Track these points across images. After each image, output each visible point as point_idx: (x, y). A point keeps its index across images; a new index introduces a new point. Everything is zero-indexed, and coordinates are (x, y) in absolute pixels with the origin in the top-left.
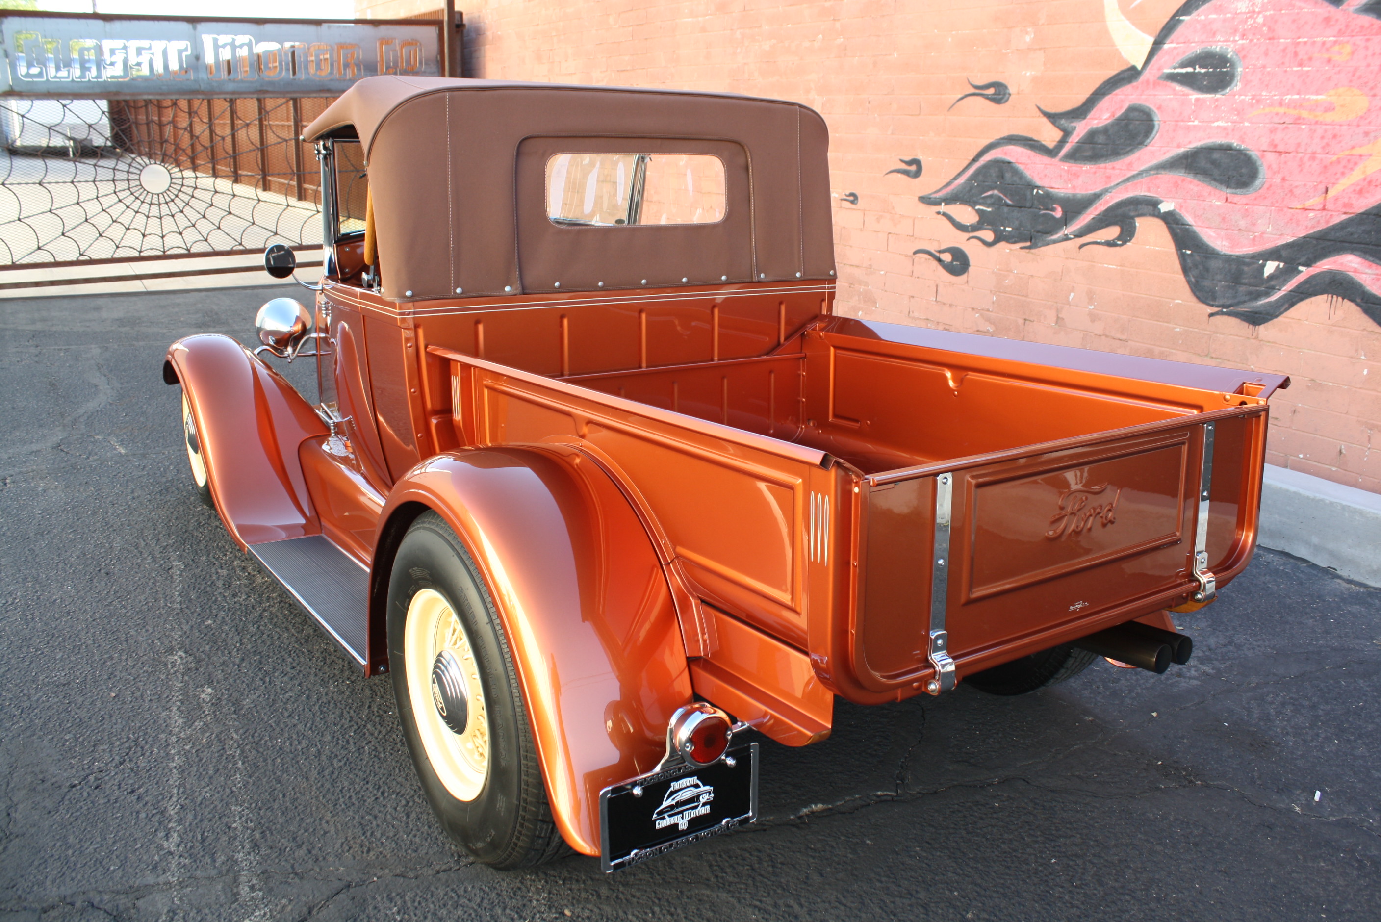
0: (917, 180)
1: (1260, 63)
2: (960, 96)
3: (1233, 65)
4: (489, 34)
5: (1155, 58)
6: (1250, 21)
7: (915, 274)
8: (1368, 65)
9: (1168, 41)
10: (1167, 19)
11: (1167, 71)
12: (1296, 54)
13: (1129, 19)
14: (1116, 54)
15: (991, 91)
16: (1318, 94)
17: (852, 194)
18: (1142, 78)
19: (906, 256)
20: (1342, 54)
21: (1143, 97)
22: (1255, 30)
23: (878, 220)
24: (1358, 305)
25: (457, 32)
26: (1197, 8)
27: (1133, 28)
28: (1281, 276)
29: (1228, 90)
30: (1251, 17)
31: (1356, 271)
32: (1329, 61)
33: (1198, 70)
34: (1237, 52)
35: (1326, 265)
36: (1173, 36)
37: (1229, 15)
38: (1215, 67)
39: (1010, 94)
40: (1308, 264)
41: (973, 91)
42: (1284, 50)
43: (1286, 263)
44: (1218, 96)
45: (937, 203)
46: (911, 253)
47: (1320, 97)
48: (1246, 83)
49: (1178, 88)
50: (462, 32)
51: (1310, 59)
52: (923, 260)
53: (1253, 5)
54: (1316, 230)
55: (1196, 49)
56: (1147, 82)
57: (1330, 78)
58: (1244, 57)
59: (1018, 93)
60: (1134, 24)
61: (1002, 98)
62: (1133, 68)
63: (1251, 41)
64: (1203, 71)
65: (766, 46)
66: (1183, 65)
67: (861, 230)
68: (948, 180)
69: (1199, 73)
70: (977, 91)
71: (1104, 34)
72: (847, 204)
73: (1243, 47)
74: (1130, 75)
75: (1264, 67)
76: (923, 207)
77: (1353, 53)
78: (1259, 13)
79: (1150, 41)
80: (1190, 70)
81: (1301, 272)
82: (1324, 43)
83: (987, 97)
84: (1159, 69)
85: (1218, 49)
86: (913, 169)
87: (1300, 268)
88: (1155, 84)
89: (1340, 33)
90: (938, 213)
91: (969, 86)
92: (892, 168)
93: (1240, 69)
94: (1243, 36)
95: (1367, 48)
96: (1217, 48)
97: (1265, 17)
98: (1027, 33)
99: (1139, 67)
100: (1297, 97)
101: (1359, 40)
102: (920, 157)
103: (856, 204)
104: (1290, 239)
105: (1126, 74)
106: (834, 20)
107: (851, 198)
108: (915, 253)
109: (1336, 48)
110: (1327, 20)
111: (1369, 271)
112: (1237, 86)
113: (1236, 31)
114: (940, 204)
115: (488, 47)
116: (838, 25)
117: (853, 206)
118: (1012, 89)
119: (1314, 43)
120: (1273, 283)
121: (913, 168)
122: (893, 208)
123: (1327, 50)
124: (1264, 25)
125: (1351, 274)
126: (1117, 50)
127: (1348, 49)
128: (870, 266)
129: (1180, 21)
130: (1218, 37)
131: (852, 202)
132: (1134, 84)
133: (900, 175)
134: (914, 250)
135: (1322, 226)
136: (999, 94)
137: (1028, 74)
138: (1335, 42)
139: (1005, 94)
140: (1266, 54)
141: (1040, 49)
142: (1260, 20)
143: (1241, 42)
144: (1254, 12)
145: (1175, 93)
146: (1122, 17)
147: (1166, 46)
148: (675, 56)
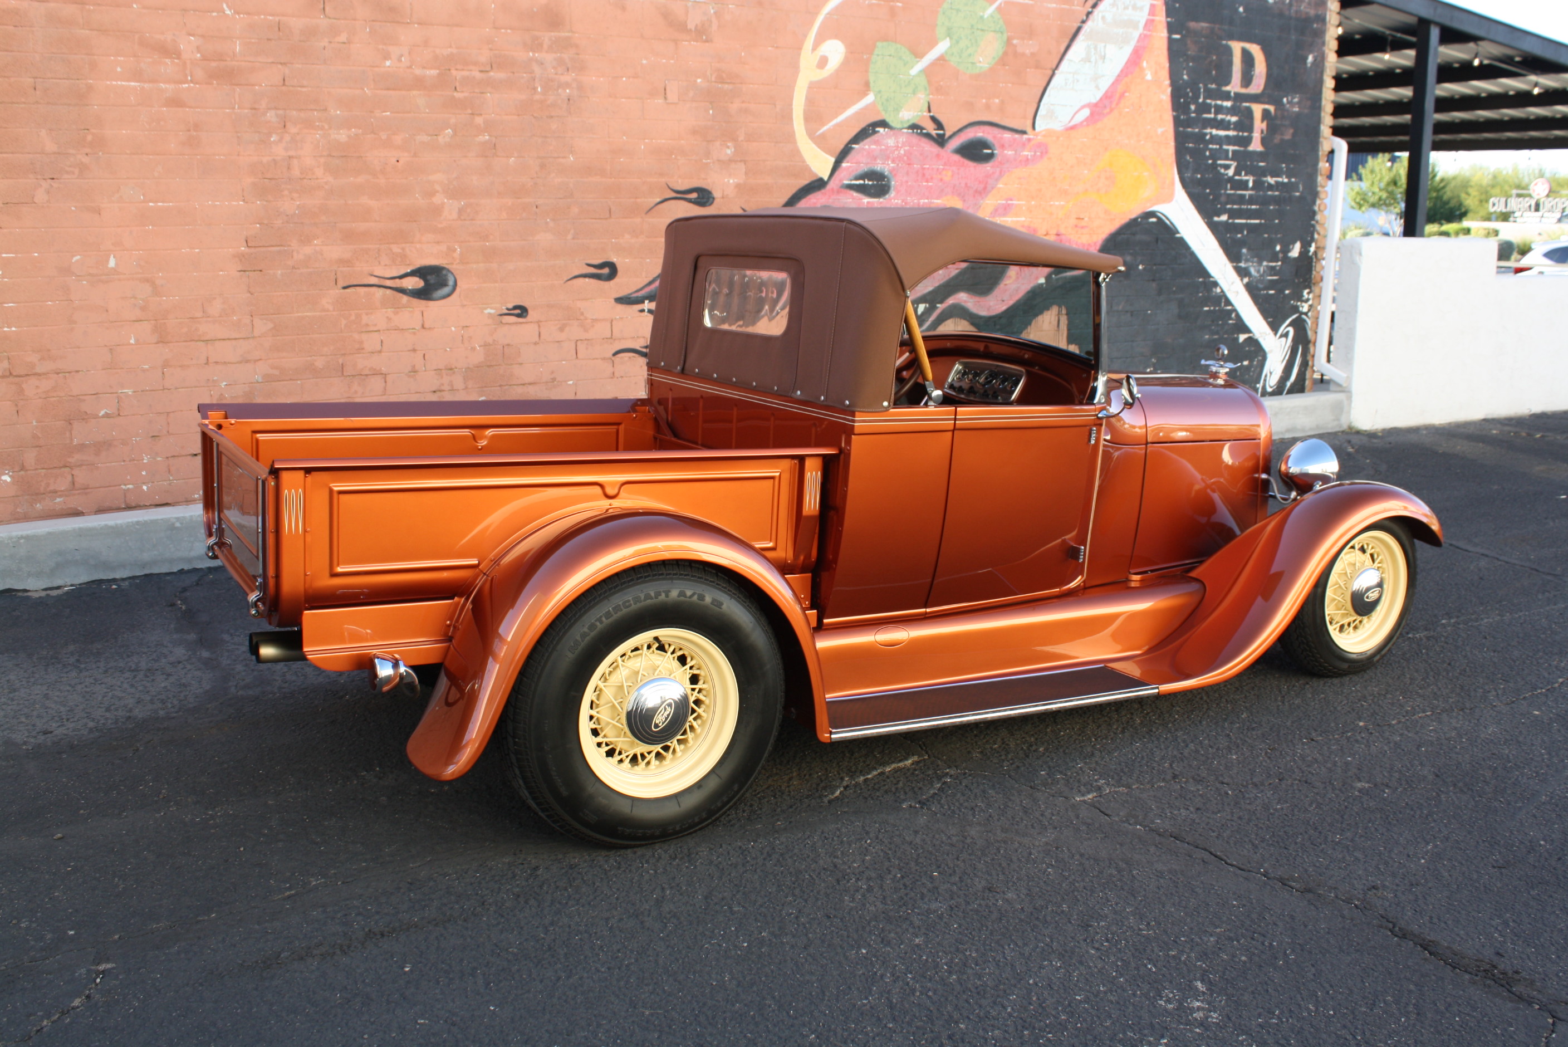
0: (612, 283)
1: (905, 179)
2: (658, 200)
3: (889, 181)
5: (837, 174)
6: (896, 152)
7: (616, 374)
8: (960, 184)
9: (845, 161)
10: (842, 146)
11: (846, 182)
12: (924, 175)
13: (815, 143)
14: (808, 169)
15: (694, 195)
16: (937, 199)
17: (515, 308)
18: (829, 187)
19: (604, 359)
20: (947, 175)
21: (830, 200)
22: (900, 158)
23: (561, 329)
24: (968, 321)
26: (863, 140)
27: (818, 150)
28: (928, 312)
29: (887, 196)
30: (897, 150)
31: (965, 302)
32: (941, 180)
33: (866, 182)
34: (891, 172)
35: (951, 301)
36: (849, 157)
37: (883, 147)
38: (878, 181)
39: (714, 198)
40: (941, 302)
41: (674, 195)
42: (917, 172)
43: (929, 304)
44: (881, 200)
45: (640, 301)
46: (610, 355)
47: (939, 201)
48: (898, 192)
49: (855, 194)
51: (932, 178)
52: (626, 359)
53: (897, 142)
54: (945, 280)
55: (864, 168)
56: (833, 190)
57: (942, 191)
58: (895, 175)
59: (723, 197)
60: (819, 147)
61: (707, 202)
62: (821, 180)
63: (898, 165)
64: (870, 183)
65: (342, 136)
66: (856, 179)
67: (536, 344)
68: (651, 279)
69: (868, 185)
70: (679, 196)
71: (796, 153)
72: (513, 319)
73: (894, 169)
74: (818, 185)
75: (907, 182)
76: (621, 308)
77: (953, 176)
78: (901, 147)
79: (833, 160)
80: (861, 182)
81: (937, 308)
82: (938, 169)
83: (690, 201)
84: (841, 180)
85: (879, 169)
86: (608, 271)
87: (938, 305)
88: (838, 192)
89: (945, 164)
90: (642, 311)
91: (669, 191)
92: (577, 273)
93: (893, 183)
94: (893, 161)
95: (958, 174)
96: (878, 167)
97: (905, 150)
98: (728, 147)
99: (826, 179)
100: (926, 201)
101: (954, 168)
102: (615, 260)
103: (525, 317)
104: (930, 289)
105: (816, 184)
106: (472, 114)
107: (518, 311)
108: (615, 354)
109: (944, 172)
110: (938, 156)
111: (971, 300)
112: (892, 194)
113: (888, 158)
114: (644, 302)
116: (479, 120)
117: (520, 320)
118: (717, 194)
119: (933, 169)
120: (924, 317)
121: (606, 271)
122: (582, 314)
123: (940, 174)
124: (905, 155)
125: (963, 304)
126: (808, 165)
127: (950, 173)
128: (554, 380)
129: (852, 148)
130: (878, 161)
131: (518, 316)
132: (823, 191)
133: (587, 280)
134: (614, 351)
135: (947, 278)
136: (703, 198)
137: (731, 181)
138: (943, 169)
139: (708, 198)
140: (907, 174)
141: (741, 161)
142: (902, 152)
143: (892, 165)
144: (898, 147)
145: (853, 198)
146: (810, 141)
147: (844, 165)
148: (89, 138)
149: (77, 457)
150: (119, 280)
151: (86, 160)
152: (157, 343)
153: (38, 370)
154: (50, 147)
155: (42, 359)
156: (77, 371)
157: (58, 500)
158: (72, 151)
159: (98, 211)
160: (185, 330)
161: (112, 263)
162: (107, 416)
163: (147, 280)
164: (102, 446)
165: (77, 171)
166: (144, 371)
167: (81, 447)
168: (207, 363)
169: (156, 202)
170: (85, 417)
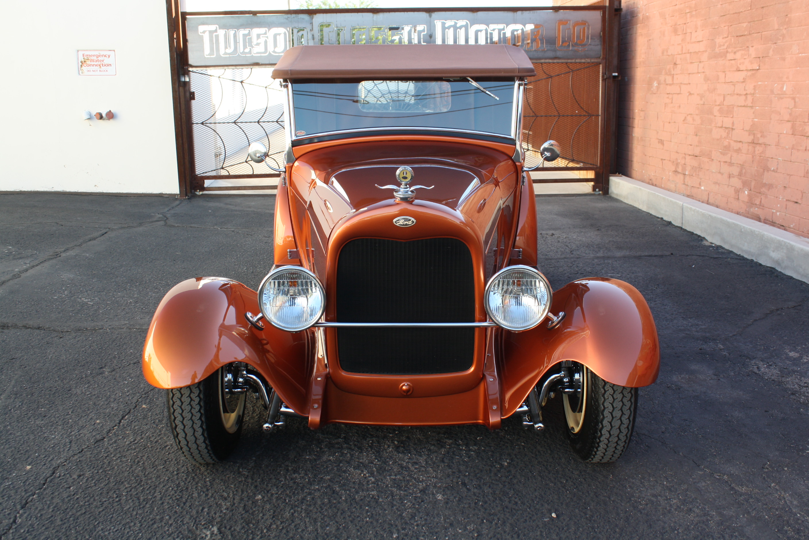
4: (640, 16)
25: (616, 15)
50: (620, 14)
115: (639, 25)
148: (787, 19)
149: (763, 190)
150: (786, 98)
151: (784, 31)
152: (792, 134)
153: (760, 142)
154: (776, 27)
155: (761, 136)
156: (769, 145)
157: (756, 209)
158: (781, 28)
159: (784, 59)
160: (801, 129)
161: (785, 89)
162: (773, 171)
163: (794, 99)
164: (770, 186)
165: (781, 38)
166: (787, 149)
167: (764, 185)
168: (806, 150)
169: (802, 53)
170: (768, 170)
